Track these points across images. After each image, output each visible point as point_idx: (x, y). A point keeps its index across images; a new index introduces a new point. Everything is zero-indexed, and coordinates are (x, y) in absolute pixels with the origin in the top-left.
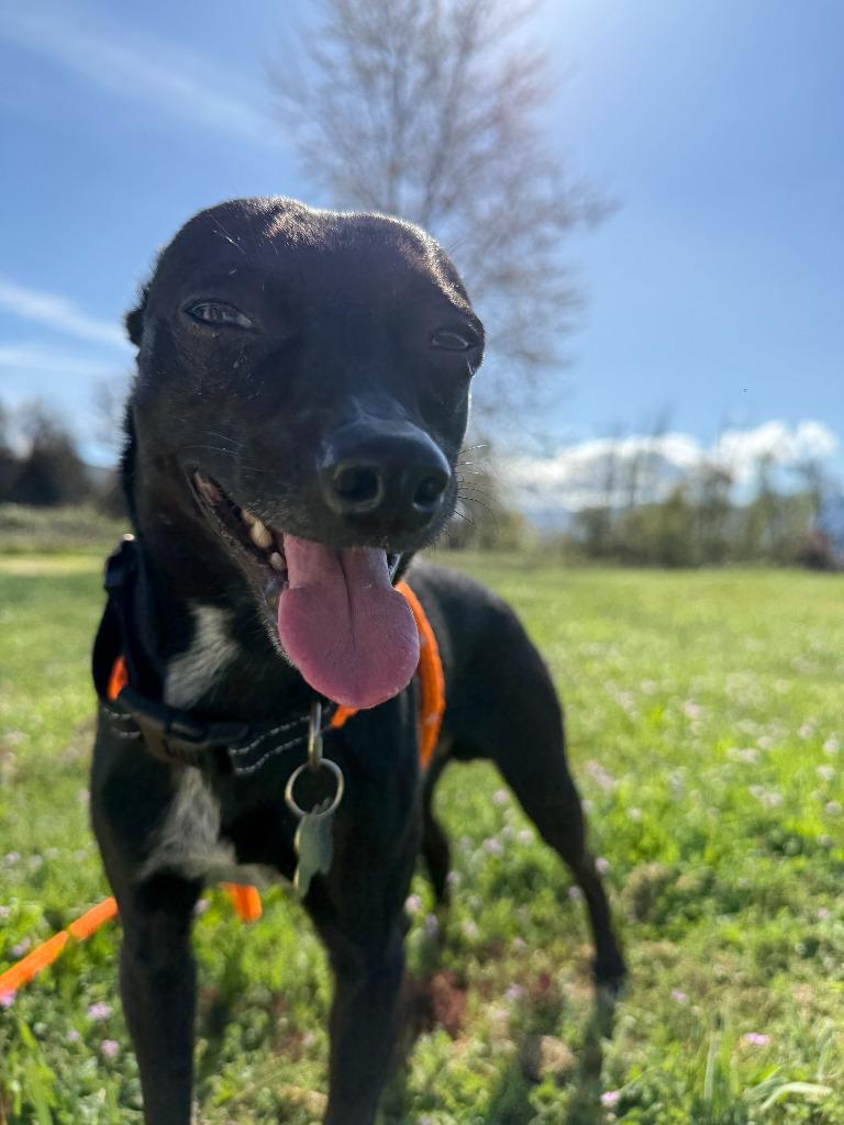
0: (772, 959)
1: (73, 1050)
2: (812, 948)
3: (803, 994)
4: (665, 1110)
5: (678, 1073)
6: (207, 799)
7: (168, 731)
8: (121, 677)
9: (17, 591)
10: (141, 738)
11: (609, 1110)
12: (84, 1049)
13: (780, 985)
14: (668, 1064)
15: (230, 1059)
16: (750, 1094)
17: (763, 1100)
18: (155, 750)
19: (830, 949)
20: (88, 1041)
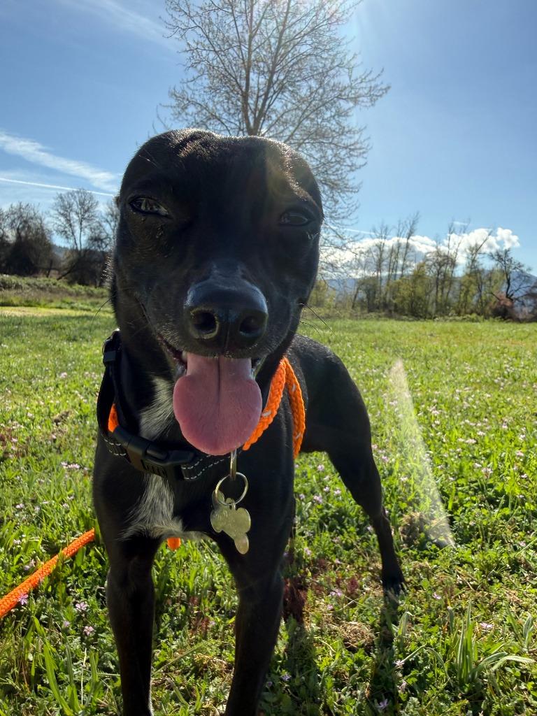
0: (492, 573)
1: (66, 632)
2: (515, 565)
3: (512, 595)
4: (432, 669)
5: (439, 646)
6: (166, 492)
7: (145, 454)
8: (113, 417)
9: (13, 329)
10: (127, 457)
11: (398, 670)
12: (72, 631)
13: (497, 590)
14: (432, 640)
15: (163, 637)
16: (484, 662)
17: (493, 665)
18: (136, 464)
19: (528, 568)
20: (74, 626)
